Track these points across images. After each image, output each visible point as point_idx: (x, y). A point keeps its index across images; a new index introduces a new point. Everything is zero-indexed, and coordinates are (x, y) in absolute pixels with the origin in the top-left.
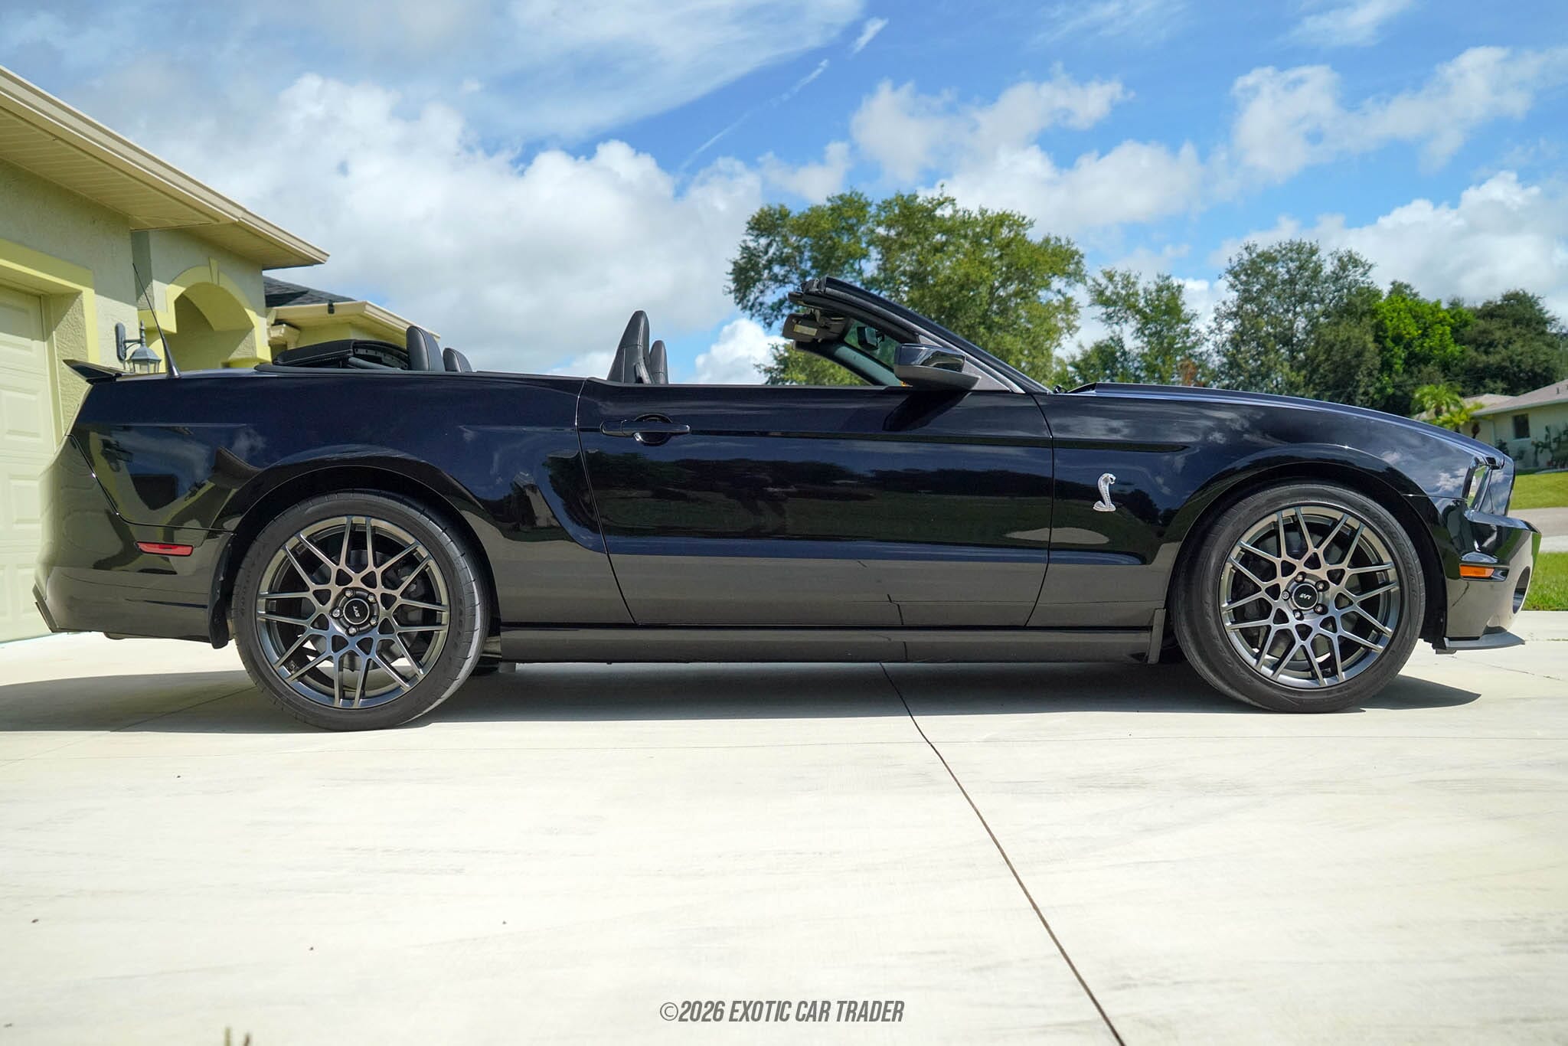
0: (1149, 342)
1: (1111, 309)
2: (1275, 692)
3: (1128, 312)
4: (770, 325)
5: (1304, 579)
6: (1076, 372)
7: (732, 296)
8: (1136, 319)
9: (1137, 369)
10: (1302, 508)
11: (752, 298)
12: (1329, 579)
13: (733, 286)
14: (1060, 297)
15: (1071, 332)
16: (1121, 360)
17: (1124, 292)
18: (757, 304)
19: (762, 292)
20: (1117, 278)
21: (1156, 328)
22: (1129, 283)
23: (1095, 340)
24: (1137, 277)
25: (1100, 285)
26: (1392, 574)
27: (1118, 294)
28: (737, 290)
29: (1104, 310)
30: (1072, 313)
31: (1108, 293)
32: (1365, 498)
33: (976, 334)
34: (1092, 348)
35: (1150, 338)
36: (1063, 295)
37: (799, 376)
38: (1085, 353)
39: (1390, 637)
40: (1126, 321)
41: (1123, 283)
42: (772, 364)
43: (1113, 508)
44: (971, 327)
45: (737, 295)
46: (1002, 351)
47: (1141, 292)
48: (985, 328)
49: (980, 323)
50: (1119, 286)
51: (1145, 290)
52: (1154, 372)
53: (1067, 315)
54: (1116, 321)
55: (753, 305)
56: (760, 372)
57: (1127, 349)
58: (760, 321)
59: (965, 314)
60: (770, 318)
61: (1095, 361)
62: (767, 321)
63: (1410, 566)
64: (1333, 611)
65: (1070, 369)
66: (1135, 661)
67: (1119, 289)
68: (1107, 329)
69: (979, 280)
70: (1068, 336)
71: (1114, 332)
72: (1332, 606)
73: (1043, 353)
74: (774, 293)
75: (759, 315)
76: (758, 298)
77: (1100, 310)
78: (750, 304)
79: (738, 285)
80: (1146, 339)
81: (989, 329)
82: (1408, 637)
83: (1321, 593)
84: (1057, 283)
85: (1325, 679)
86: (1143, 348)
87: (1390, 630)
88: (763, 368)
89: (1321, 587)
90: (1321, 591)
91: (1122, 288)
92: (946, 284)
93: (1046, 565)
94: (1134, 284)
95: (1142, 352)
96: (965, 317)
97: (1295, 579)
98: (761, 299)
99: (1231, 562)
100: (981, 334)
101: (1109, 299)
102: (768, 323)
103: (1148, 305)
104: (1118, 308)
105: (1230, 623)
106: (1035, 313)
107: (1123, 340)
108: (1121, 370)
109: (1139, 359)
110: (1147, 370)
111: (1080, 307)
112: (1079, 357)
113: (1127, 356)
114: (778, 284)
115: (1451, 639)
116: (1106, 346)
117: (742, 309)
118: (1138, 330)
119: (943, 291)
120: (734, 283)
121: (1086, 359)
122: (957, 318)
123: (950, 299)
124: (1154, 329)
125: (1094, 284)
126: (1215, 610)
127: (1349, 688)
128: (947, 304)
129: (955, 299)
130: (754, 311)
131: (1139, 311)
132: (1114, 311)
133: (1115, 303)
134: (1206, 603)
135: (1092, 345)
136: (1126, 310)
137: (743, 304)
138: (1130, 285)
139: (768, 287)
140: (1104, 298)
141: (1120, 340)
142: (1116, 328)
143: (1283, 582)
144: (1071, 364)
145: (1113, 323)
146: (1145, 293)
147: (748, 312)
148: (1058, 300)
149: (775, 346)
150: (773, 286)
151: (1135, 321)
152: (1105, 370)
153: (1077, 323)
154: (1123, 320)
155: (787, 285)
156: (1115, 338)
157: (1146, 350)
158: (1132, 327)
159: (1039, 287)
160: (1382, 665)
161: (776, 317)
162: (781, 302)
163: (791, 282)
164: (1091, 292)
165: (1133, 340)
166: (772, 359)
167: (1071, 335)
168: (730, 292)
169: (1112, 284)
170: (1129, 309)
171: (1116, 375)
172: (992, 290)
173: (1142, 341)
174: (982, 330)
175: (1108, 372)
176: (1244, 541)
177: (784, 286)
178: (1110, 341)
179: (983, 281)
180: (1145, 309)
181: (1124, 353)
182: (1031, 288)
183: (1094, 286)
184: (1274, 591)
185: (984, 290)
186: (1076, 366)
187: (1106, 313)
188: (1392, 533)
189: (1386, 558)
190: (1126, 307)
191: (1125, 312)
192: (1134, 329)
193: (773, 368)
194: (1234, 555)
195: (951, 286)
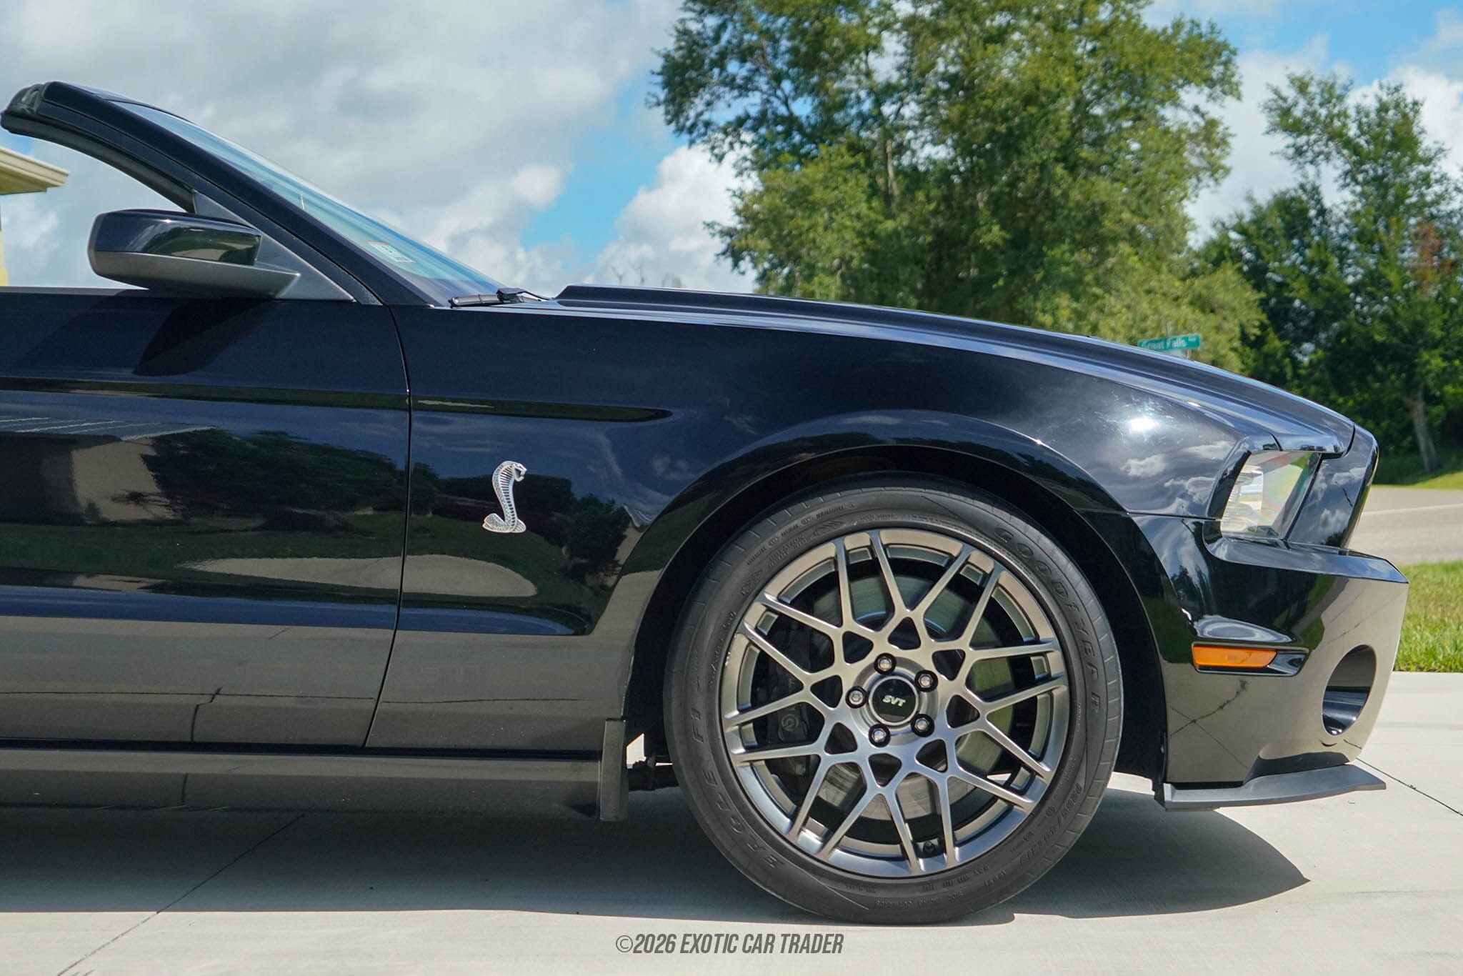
0: (1363, 195)
1: (1303, 139)
2: (823, 883)
3: (1331, 144)
4: (720, 158)
5: (893, 667)
6: (1242, 242)
7: (662, 109)
8: (1343, 155)
9: (1344, 237)
10: (883, 533)
11: (692, 114)
12: (937, 669)
13: (662, 95)
14: (1197, 118)
15: (1217, 176)
16: (1317, 222)
17: (1323, 112)
18: (700, 125)
19: (709, 104)
20: (1313, 89)
21: (1375, 170)
22: (1331, 96)
23: (1276, 191)
24: (1346, 88)
25: (1285, 100)
26: (1055, 662)
27: (1314, 115)
28: (668, 101)
29: (1290, 140)
30: (1217, 146)
31: (1297, 112)
32: (1005, 515)
33: (1052, 177)
34: (1269, 202)
35: (1366, 188)
36: (1203, 116)
37: (759, 242)
38: (1257, 210)
39: (1047, 781)
40: (1327, 158)
41: (1322, 96)
42: (731, 220)
43: (521, 527)
44: (1043, 166)
45: (671, 108)
46: (1094, 204)
47: (1352, 112)
48: (1065, 168)
49: (1057, 160)
50: (1317, 101)
51: (1359, 110)
52: (1371, 243)
53: (1209, 149)
54: (1310, 158)
55: (694, 125)
56: (714, 235)
57: (1327, 203)
58: (704, 151)
59: (1033, 144)
60: (720, 146)
61: (1276, 223)
62: (716, 151)
63: (1088, 646)
64: (944, 731)
65: (1233, 235)
66: (577, 815)
67: (1316, 106)
68: (1295, 171)
69: (1054, 90)
70: (1211, 183)
71: (1305, 176)
72: (942, 721)
73: (1160, 211)
74: (729, 106)
75: (704, 142)
76: (701, 113)
77: (1282, 141)
78: (688, 124)
79: (670, 92)
80: (1358, 189)
81: (1072, 168)
82: (1082, 784)
83: (925, 694)
84: (1191, 96)
85: (921, 861)
86: (1354, 203)
87: (1047, 769)
88: (718, 228)
89: (925, 682)
90: (926, 690)
91: (1321, 105)
92: (1000, 95)
93: (392, 632)
94: (1341, 98)
95: (1353, 209)
96: (1032, 149)
97: (875, 666)
98: (706, 117)
99: (745, 633)
100: (1058, 178)
101: (1298, 122)
102: (716, 156)
103: (1363, 133)
104: (1313, 137)
105: (742, 750)
106: (1150, 143)
107: (1320, 189)
108: (1317, 238)
109: (1347, 221)
110: (1359, 239)
111: (1230, 135)
112: (1248, 217)
113: (1327, 217)
114: (736, 93)
115: (1179, 786)
116: (1293, 199)
117: (675, 132)
118: (1346, 173)
119: (995, 107)
120: (664, 88)
121: (1259, 220)
122: (1019, 152)
123: (1006, 119)
124: (1371, 173)
125: (1275, 97)
126: (711, 724)
127: (966, 879)
128: (1002, 128)
129: (1017, 120)
130: (695, 134)
131: (1348, 143)
132: (1307, 143)
133: (1307, 130)
134: (695, 710)
135: (1270, 197)
136: (1328, 140)
137: (678, 123)
138: (1334, 101)
139: (719, 97)
140: (1291, 120)
141: (1315, 189)
142: (1310, 169)
143: (847, 672)
144: (1234, 229)
145: (1305, 163)
146: (1358, 112)
147: (685, 137)
148: (1195, 123)
149: (738, 193)
150: (728, 95)
151: (1342, 159)
152: (1291, 237)
153: (1226, 162)
154: (1322, 157)
155: (750, 94)
156: (1309, 187)
157: (1359, 206)
158: (1336, 168)
159: (1162, 102)
160: (1030, 834)
161: (731, 144)
162: (740, 122)
163: (756, 89)
164: (1271, 110)
165: (1338, 190)
166: (733, 213)
167: (1216, 180)
168: (658, 104)
169: (1305, 98)
170: (1331, 139)
171: (1309, 246)
172: (1081, 105)
173: (1353, 192)
174: (1059, 170)
175: (1295, 241)
176: (770, 595)
177: (747, 96)
178: (1300, 192)
179: (1062, 91)
180: (1358, 140)
181: (1322, 212)
182: (1143, 103)
183: (1275, 101)
184: (829, 691)
185: (1067, 106)
186: (1242, 230)
187: (1294, 146)
188: (1053, 583)
189: (1046, 632)
190: (1325, 138)
191: (1326, 145)
192: (1339, 172)
193: (735, 230)
194: (750, 623)
195: (1009, 100)
